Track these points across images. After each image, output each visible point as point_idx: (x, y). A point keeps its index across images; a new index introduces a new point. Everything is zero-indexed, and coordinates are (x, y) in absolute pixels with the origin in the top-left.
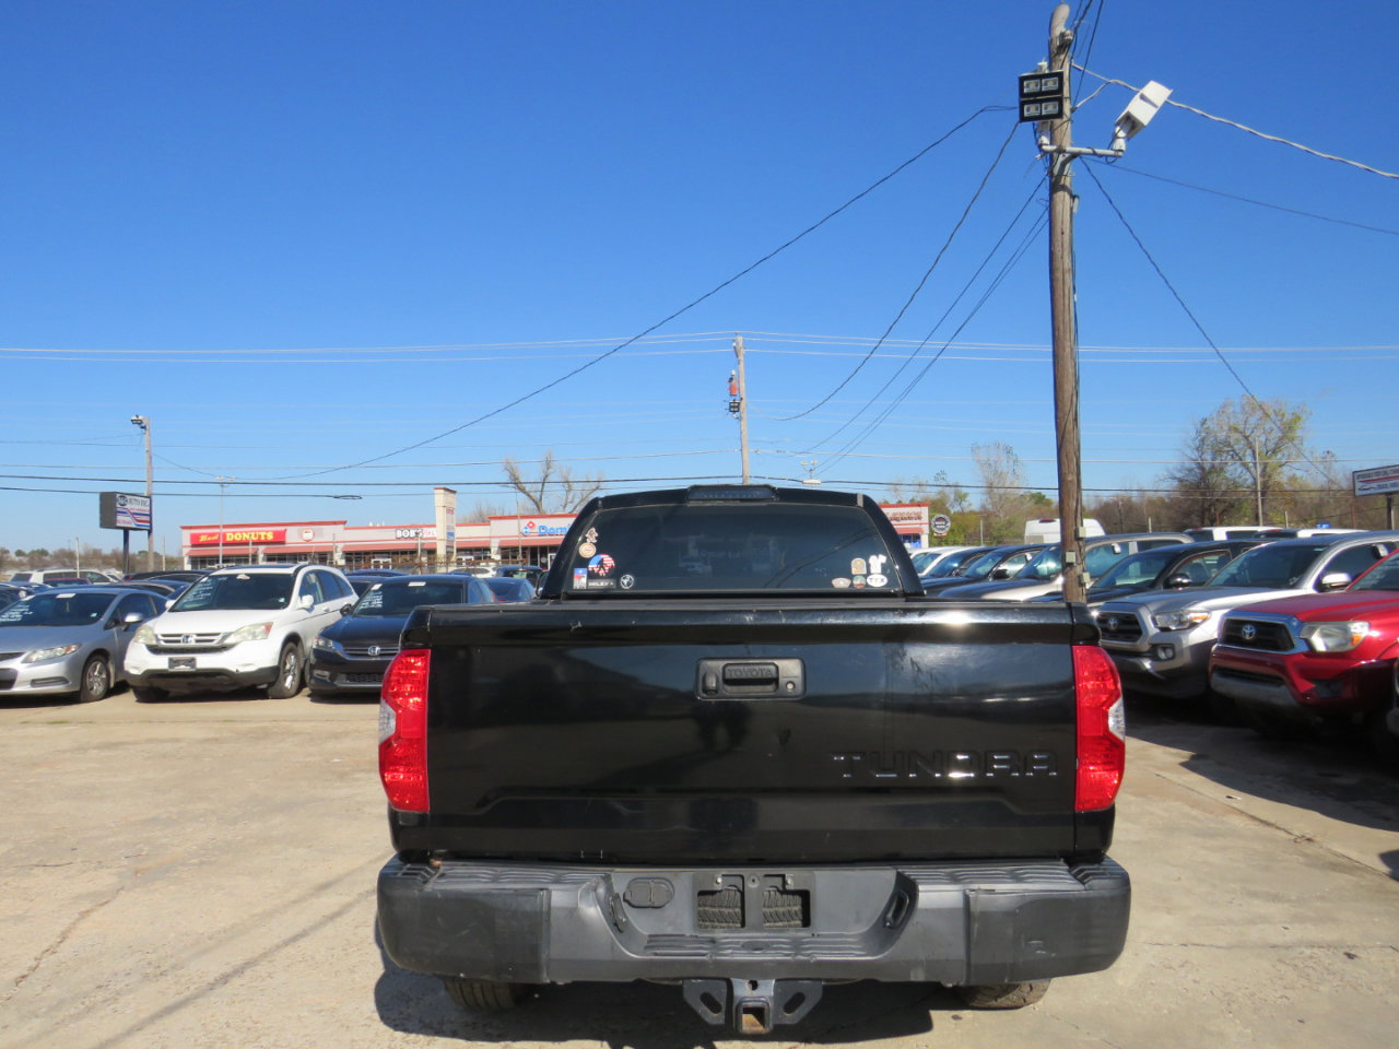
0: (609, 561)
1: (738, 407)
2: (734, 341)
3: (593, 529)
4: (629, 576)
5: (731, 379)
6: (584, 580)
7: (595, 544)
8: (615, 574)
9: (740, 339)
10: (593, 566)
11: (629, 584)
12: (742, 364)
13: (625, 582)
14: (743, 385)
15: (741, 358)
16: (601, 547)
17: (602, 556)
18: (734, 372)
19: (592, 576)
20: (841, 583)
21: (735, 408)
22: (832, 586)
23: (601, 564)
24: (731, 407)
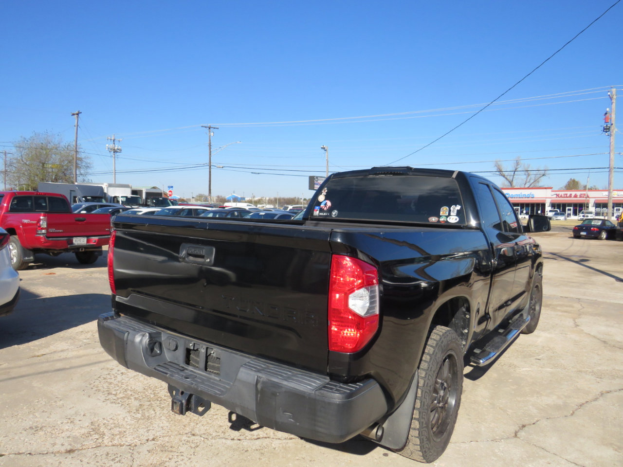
0: (329, 204)
1: (609, 129)
2: (609, 92)
3: (326, 188)
4: (336, 211)
5: (606, 113)
6: (318, 212)
7: (325, 195)
8: (330, 210)
9: (614, 90)
10: (322, 205)
11: (335, 214)
12: (614, 105)
13: (334, 213)
14: (613, 116)
15: (614, 101)
16: (327, 197)
17: (327, 201)
18: (608, 109)
19: (321, 210)
20: (433, 219)
21: (607, 129)
22: (428, 221)
23: (326, 204)
24: (604, 129)
